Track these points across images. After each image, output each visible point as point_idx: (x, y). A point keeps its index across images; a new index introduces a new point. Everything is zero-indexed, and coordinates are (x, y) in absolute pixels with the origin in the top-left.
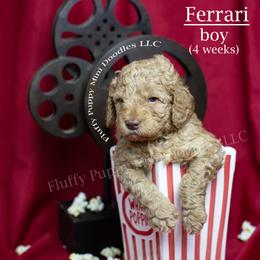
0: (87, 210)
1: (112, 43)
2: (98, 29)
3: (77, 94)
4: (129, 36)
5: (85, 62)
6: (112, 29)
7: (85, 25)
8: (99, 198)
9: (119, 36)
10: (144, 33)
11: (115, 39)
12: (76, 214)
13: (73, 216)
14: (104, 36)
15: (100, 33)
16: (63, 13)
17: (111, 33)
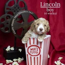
0: (10, 50)
1: (18, 11)
2: (15, 8)
3: (9, 23)
4: (22, 10)
5: (12, 15)
7: (12, 7)
8: (13, 47)
9: (20, 10)
10: (26, 9)
11: (19, 10)
12: (8, 51)
13: (7, 51)
14: (16, 10)
17: (18, 9)
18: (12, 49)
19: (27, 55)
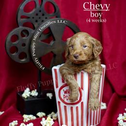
0: (30, 95)
1: (43, 21)
2: (37, 15)
3: (27, 43)
6: (43, 15)
7: (31, 13)
8: (36, 90)
9: (46, 18)
10: (57, 17)
11: (44, 19)
14: (40, 18)
15: (38, 17)
16: (22, 7)
17: (43, 17)
18: (35, 93)
19: (59, 102)
